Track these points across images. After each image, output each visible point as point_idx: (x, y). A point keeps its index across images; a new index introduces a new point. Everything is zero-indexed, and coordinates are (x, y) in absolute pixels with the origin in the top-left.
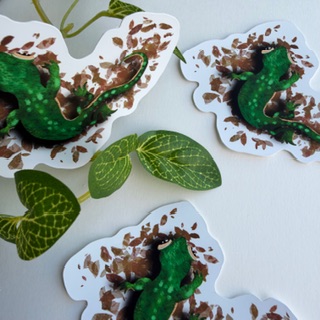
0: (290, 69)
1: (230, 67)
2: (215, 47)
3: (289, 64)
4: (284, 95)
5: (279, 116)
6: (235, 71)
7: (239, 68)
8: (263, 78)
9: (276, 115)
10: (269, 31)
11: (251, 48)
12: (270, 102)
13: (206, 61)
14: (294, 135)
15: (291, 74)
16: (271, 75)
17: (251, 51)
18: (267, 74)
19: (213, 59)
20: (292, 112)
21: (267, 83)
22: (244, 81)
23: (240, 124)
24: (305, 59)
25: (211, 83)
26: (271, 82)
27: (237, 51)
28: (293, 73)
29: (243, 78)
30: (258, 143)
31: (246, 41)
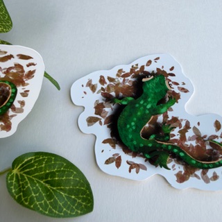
0: (168, 95)
1: (113, 94)
2: (102, 77)
3: (167, 90)
4: (160, 118)
5: (155, 138)
6: (118, 97)
7: (121, 94)
8: (142, 102)
9: (152, 137)
10: (150, 62)
11: (133, 77)
12: (147, 125)
13: (93, 88)
14: (169, 158)
15: (167, 99)
16: (149, 100)
17: (133, 80)
18: (145, 99)
19: (99, 86)
20: (168, 135)
21: (145, 107)
22: (125, 106)
23: (117, 146)
24: (181, 86)
25: (95, 108)
26: (149, 106)
27: (121, 80)
28: (170, 98)
29: (124, 103)
30: (132, 166)
31: (129, 71)
